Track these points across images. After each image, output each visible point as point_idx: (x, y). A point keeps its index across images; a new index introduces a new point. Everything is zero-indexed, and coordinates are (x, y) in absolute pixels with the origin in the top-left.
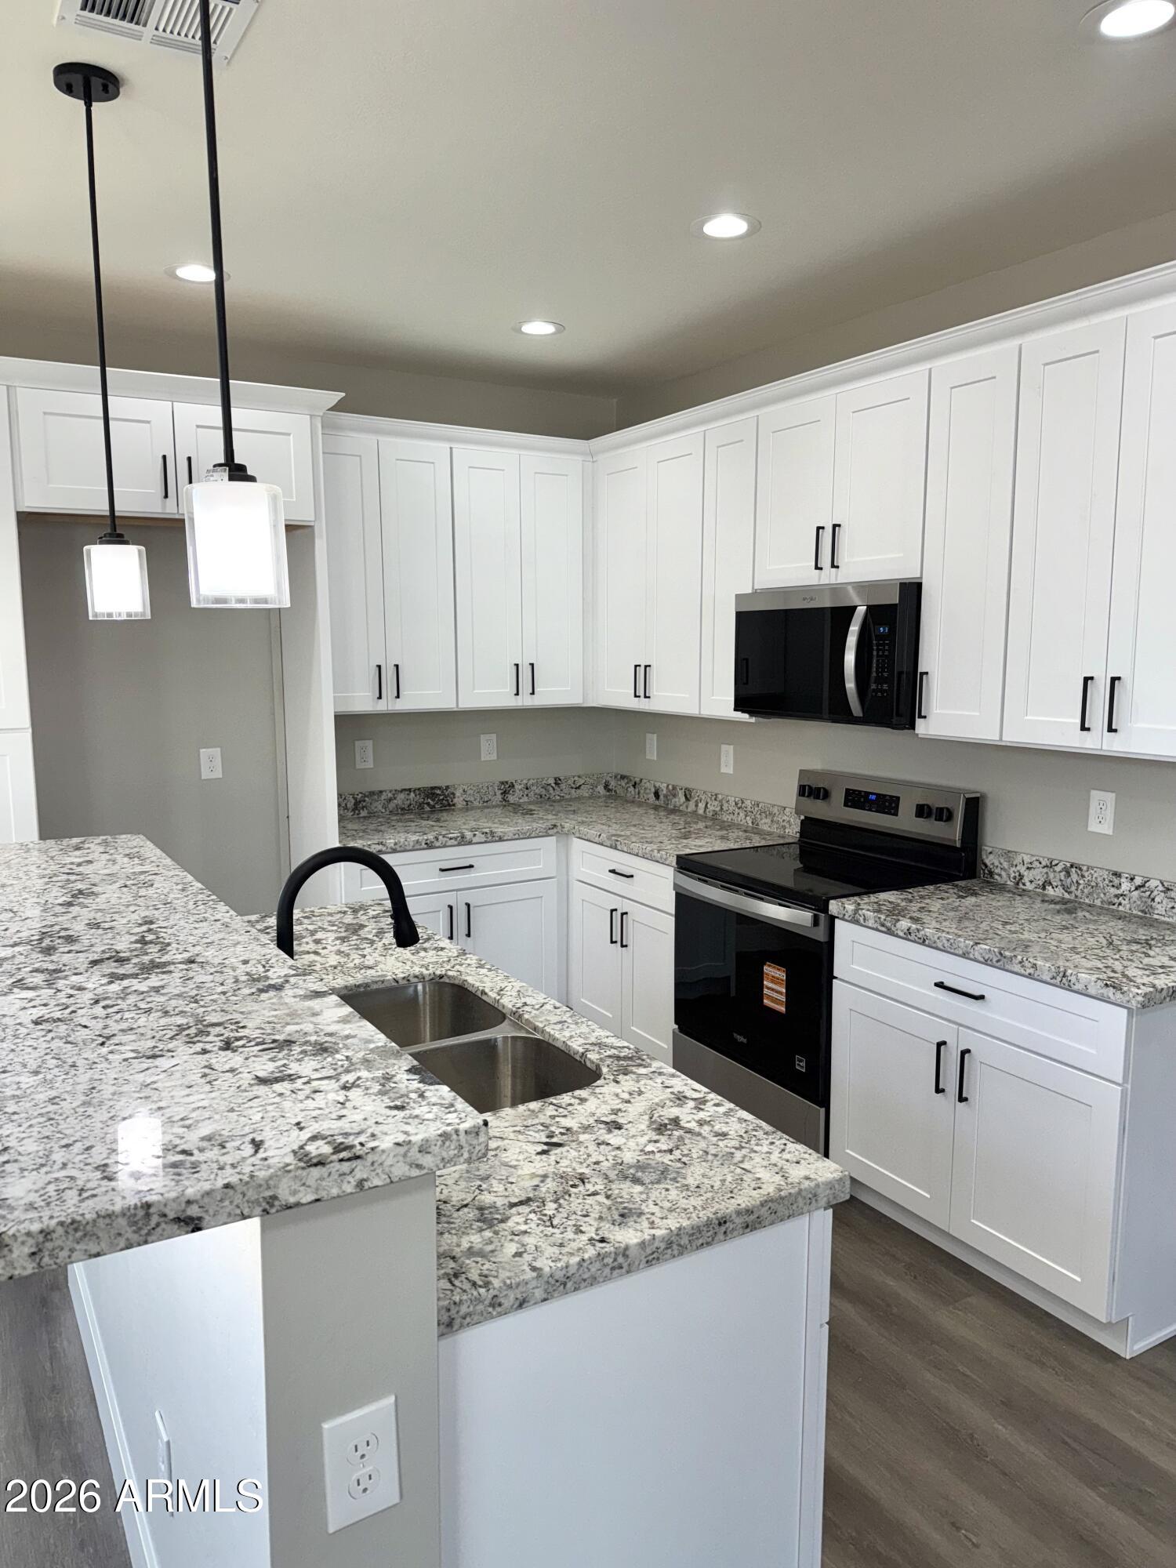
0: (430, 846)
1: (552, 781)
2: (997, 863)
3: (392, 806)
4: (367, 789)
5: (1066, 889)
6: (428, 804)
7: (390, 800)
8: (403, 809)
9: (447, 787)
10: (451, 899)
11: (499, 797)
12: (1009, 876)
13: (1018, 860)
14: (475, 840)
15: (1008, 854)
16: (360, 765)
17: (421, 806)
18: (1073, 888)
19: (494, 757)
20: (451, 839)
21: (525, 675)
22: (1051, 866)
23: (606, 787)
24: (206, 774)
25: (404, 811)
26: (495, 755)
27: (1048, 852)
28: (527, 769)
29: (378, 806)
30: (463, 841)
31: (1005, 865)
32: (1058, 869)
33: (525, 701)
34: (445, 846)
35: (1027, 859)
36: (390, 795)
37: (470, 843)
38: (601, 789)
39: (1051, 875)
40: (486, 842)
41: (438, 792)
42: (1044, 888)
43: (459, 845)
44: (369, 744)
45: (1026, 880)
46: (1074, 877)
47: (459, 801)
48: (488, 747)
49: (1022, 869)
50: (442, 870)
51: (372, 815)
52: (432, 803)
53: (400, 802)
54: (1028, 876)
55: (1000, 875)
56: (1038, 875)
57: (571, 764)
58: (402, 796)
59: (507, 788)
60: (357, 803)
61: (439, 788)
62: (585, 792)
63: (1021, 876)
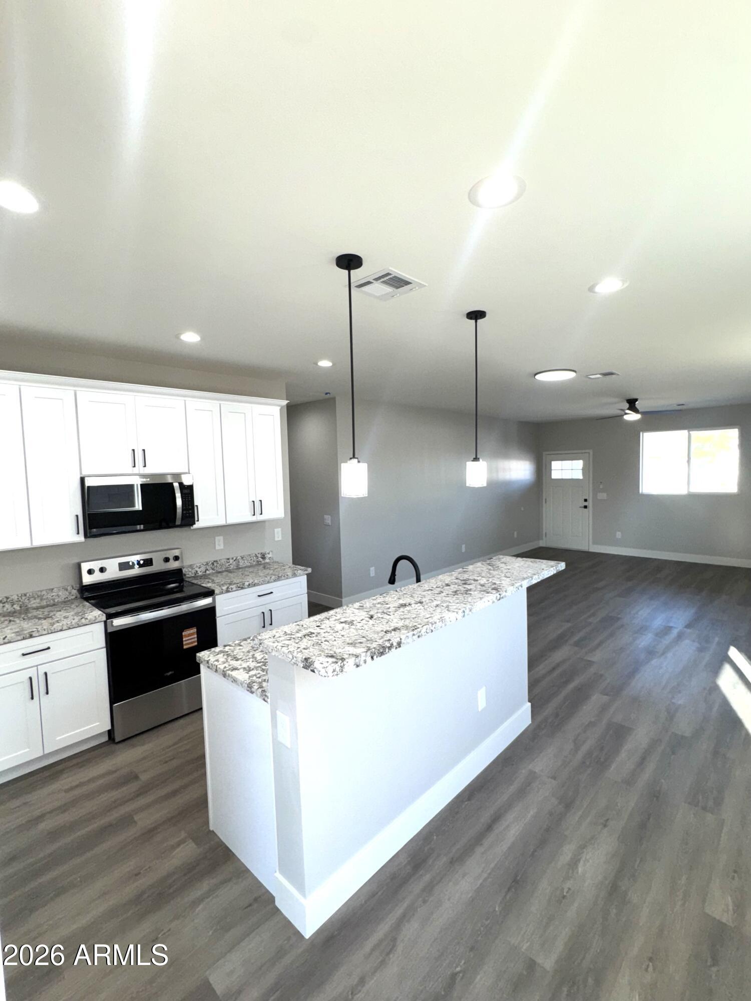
2: (187, 570)
5: (213, 569)
12: (192, 573)
13: (195, 566)
15: (191, 566)
18: (215, 568)
22: (207, 564)
27: (204, 561)
31: (190, 570)
32: (209, 564)
35: (198, 565)
39: (208, 567)
42: (205, 572)
45: (199, 572)
46: (215, 564)
49: (197, 569)
54: (199, 570)
55: (188, 574)
56: (203, 569)
63: (197, 571)
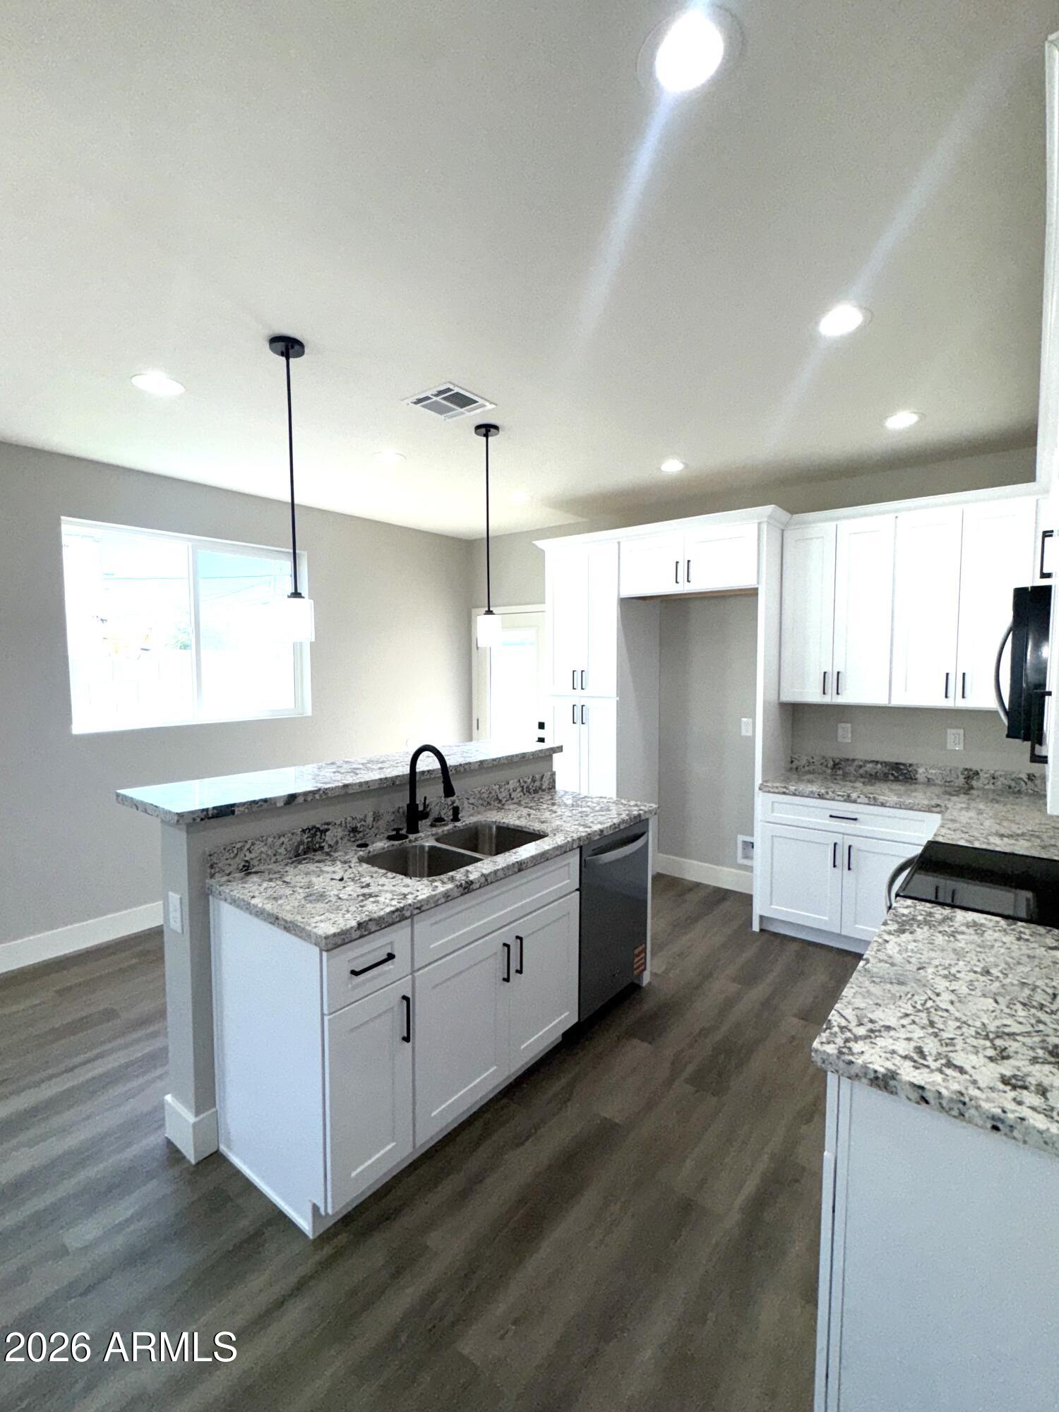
0: (821, 797)
3: (861, 771)
4: (843, 756)
6: (892, 774)
7: (861, 767)
8: (871, 775)
9: (911, 765)
10: (838, 839)
11: (962, 780)
14: (859, 800)
19: (960, 748)
20: (839, 795)
21: (958, 682)
24: (744, 733)
26: (962, 745)
28: (995, 763)
29: (852, 769)
30: (848, 799)
34: (833, 800)
36: (861, 763)
37: (855, 802)
40: (868, 804)
41: (902, 767)
43: (845, 801)
47: (921, 776)
48: (954, 740)
50: (831, 816)
51: (845, 776)
52: (896, 774)
53: (868, 770)
58: (871, 765)
59: (971, 774)
61: (904, 765)
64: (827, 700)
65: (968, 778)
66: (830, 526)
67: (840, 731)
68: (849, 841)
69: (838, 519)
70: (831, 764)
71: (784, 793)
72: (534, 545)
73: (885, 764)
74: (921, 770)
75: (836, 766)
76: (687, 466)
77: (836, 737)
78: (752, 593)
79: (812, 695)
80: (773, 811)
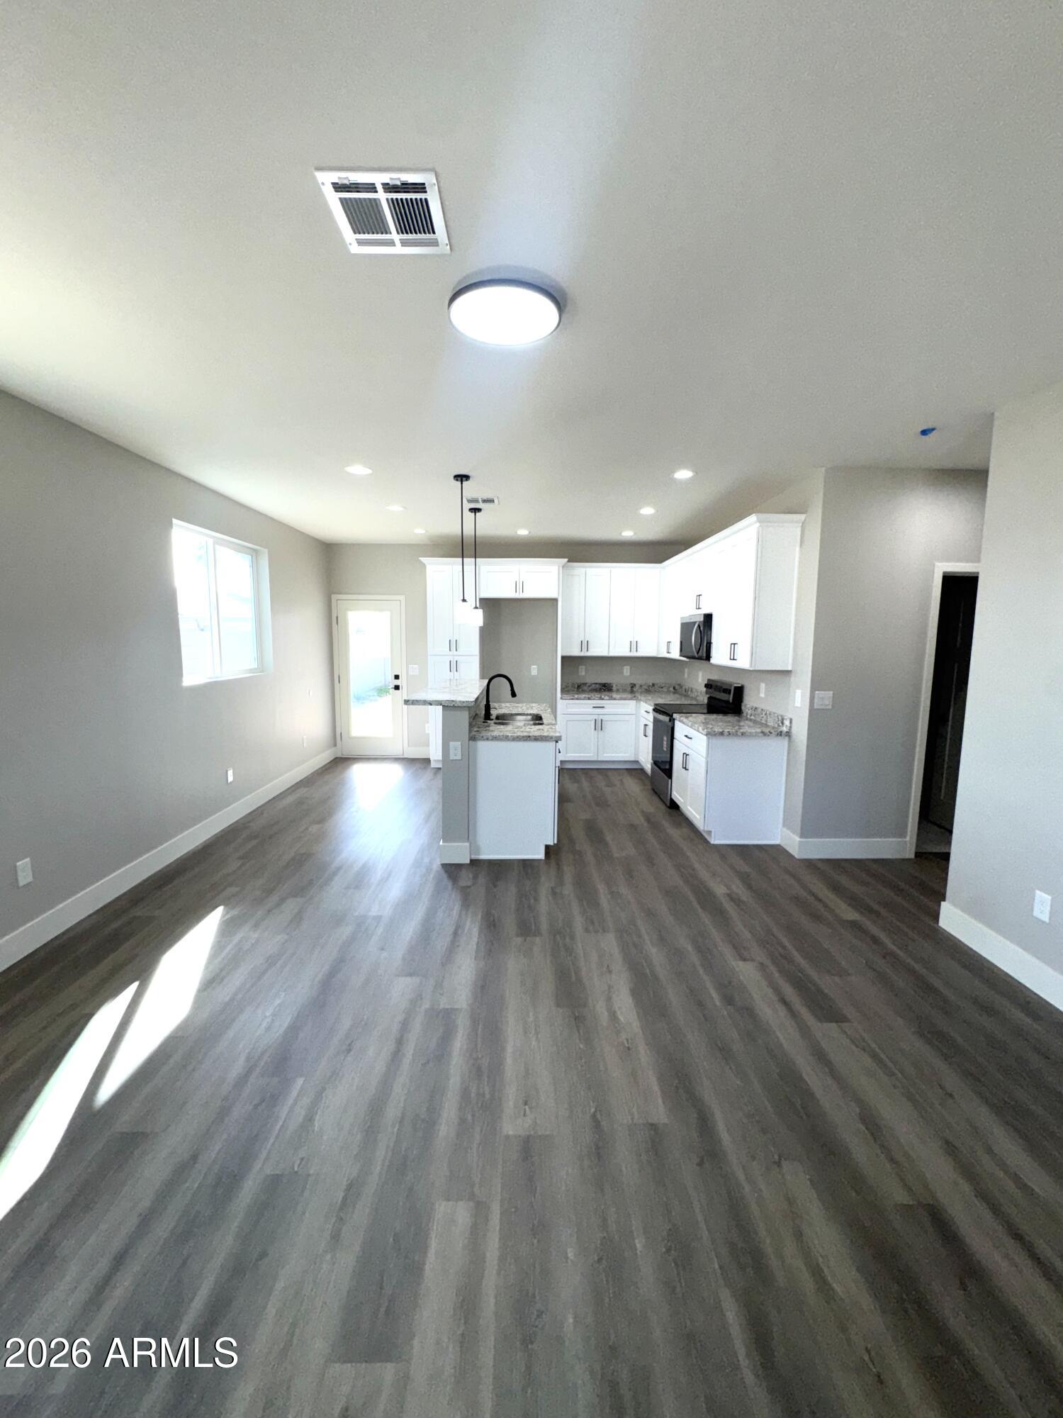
0: (589, 699)
1: (651, 684)
3: (590, 688)
4: (582, 682)
6: (603, 689)
9: (610, 683)
10: (596, 717)
11: (630, 688)
14: (605, 699)
16: (580, 674)
17: (601, 689)
19: (628, 674)
21: (634, 645)
23: (674, 688)
24: (533, 674)
25: (595, 690)
28: (640, 680)
29: (586, 688)
33: (634, 654)
34: (594, 699)
36: (590, 685)
37: (603, 699)
38: (672, 689)
40: (609, 700)
41: (607, 685)
43: (599, 699)
44: (584, 667)
47: (614, 688)
48: (626, 671)
50: (593, 707)
51: (584, 691)
52: (605, 688)
53: (593, 687)
57: (659, 679)
58: (593, 685)
59: (633, 686)
60: (578, 686)
62: (665, 689)
64: (582, 654)
65: (632, 687)
66: (583, 570)
67: (580, 670)
68: (601, 717)
69: (586, 567)
70: (576, 686)
71: (572, 699)
72: (420, 562)
73: (600, 684)
74: (614, 686)
75: (579, 687)
76: (530, 532)
77: (578, 672)
78: (556, 600)
79: (576, 652)
80: (567, 708)
